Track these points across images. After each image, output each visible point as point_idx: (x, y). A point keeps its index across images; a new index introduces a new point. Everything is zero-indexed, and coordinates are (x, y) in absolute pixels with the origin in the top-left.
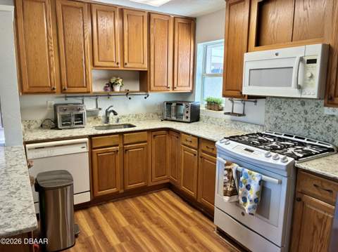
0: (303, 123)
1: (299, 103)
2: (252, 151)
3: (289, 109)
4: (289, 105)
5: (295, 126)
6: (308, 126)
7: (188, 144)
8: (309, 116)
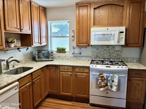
0: (108, 54)
1: (106, 47)
2: (110, 67)
3: (103, 49)
4: (102, 48)
5: (105, 55)
6: (110, 55)
7: (66, 70)
8: (110, 51)
